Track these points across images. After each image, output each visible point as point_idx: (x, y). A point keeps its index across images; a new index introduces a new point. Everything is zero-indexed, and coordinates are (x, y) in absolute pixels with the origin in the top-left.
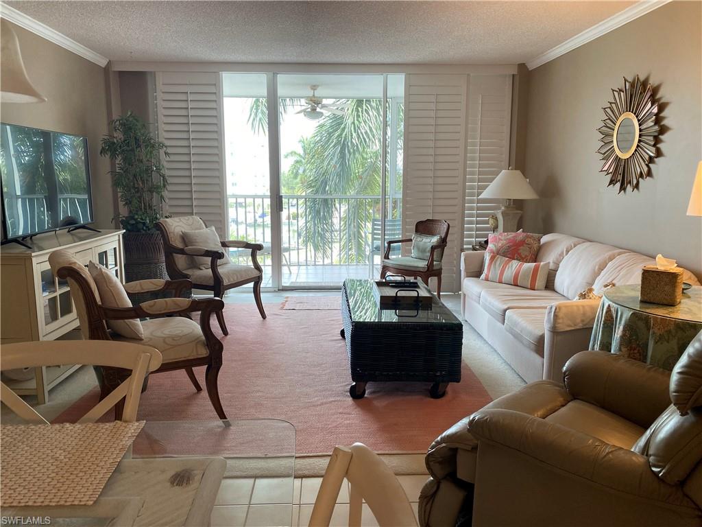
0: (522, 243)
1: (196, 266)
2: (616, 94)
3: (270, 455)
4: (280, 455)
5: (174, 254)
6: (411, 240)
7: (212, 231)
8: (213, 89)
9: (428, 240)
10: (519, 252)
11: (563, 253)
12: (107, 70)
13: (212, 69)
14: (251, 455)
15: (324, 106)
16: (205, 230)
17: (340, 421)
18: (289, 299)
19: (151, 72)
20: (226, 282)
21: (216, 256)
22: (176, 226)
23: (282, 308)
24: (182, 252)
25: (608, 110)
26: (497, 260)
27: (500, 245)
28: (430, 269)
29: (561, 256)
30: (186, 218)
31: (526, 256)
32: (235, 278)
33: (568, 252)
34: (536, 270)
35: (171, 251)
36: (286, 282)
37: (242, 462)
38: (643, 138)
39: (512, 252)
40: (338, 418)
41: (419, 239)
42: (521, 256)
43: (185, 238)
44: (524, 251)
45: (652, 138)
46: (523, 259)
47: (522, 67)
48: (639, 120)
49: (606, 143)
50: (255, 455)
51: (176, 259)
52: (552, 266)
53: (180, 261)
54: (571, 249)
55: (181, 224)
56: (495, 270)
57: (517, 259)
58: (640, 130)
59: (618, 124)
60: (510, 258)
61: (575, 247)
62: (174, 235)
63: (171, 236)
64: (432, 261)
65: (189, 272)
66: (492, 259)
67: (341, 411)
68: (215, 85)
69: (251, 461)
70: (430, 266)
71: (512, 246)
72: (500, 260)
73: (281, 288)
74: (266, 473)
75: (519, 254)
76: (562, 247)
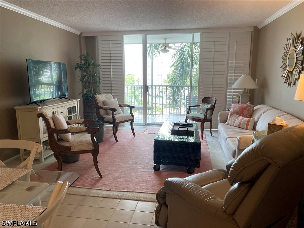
0: (245, 108)
1: (108, 114)
2: (289, 40)
3: (112, 190)
4: (116, 190)
5: (99, 109)
6: (200, 106)
7: (116, 100)
8: (119, 42)
9: (207, 106)
10: (244, 112)
11: (262, 114)
12: (80, 36)
13: (120, 34)
14: (105, 189)
15: (169, 47)
16: (113, 100)
17: (145, 179)
18: (148, 129)
19: (97, 36)
20: (117, 121)
21: (114, 110)
22: (101, 98)
23: (143, 133)
24: (102, 108)
25: (285, 48)
26: (233, 116)
27: (235, 109)
28: (205, 119)
29: (261, 115)
30: (106, 95)
31: (246, 115)
32: (122, 119)
33: (264, 113)
34: (249, 121)
35: (98, 108)
36: (149, 121)
37: (100, 191)
38: (298, 62)
39: (240, 112)
40: (144, 178)
41: (203, 105)
42: (244, 114)
43: (104, 103)
44: (246, 112)
45: (300, 62)
46: (244, 116)
47: (256, 28)
48: (296, 53)
49: (284, 64)
50: (106, 189)
51: (100, 111)
52: (256, 119)
53: (102, 112)
54: (266, 112)
55: (103, 97)
56: (232, 120)
57: (242, 116)
58: (297, 58)
59: (289, 55)
60: (239, 115)
61: (267, 111)
62: (100, 101)
63: (98, 102)
64: (206, 115)
65: (105, 116)
66: (231, 115)
67: (147, 175)
68: (121, 40)
69: (104, 191)
70: (205, 117)
71: (241, 110)
72: (235, 116)
73: (146, 124)
74: (108, 196)
75: (243, 114)
76: (262, 111)
